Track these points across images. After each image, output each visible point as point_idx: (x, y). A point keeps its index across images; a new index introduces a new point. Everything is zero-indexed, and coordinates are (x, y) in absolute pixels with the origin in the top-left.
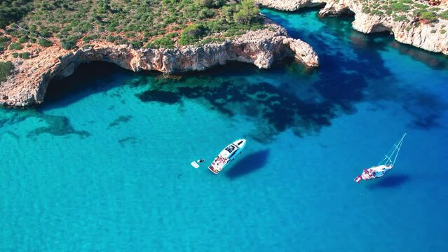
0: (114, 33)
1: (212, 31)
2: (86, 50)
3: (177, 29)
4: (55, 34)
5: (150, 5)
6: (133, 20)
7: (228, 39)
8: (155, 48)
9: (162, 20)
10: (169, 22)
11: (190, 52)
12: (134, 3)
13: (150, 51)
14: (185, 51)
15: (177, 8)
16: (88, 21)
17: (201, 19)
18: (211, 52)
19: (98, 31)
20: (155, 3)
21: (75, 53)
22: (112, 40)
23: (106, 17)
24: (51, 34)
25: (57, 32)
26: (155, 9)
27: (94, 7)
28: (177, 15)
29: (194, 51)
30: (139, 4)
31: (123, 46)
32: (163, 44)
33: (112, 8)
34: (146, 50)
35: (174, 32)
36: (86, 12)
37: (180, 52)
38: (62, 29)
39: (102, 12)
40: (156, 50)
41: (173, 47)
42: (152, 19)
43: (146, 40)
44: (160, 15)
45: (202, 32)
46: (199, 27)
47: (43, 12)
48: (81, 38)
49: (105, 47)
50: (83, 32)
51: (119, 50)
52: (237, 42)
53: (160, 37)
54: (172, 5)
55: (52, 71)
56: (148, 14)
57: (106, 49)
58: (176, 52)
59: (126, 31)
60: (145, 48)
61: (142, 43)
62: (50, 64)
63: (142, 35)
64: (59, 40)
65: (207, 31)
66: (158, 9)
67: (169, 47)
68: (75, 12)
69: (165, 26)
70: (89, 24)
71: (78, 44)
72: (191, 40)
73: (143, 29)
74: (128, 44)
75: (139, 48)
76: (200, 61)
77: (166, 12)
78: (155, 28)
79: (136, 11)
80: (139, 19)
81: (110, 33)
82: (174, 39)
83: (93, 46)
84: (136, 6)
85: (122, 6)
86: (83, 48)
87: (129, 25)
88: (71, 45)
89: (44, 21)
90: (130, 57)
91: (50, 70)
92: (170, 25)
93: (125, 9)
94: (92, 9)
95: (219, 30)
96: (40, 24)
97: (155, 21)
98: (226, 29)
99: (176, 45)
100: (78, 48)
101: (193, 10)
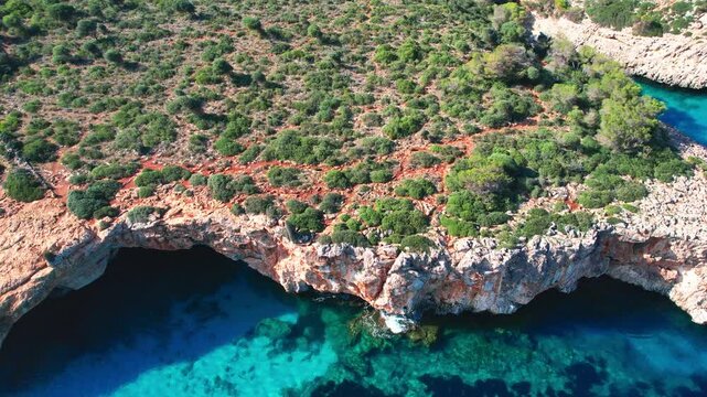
0: (236, 160)
1: (541, 179)
2: (139, 226)
3: (431, 162)
4: (63, 153)
5: (342, 65)
6: (295, 115)
7: (600, 217)
8: (366, 243)
9: (379, 121)
10: (403, 132)
11: (481, 267)
12: (298, 55)
13: (348, 253)
14: (466, 261)
15: (420, 79)
16: (165, 110)
17: (496, 124)
18: (549, 264)
19: (185, 148)
20: (355, 59)
21: (103, 235)
22: (226, 193)
23: (217, 98)
24: (54, 148)
25: (72, 144)
26: (355, 76)
27: (189, 62)
28: (422, 105)
29: (495, 264)
30: (310, 60)
31: (260, 221)
32: (391, 227)
33: (237, 69)
34: (335, 251)
35: (420, 175)
36: (166, 77)
37: (448, 263)
38: (90, 134)
39: (209, 81)
40: (368, 251)
41: (427, 243)
42: (349, 115)
43: (335, 204)
44: (372, 100)
45: (514, 184)
46: (507, 169)
47: (58, 68)
48: (133, 172)
49: (201, 217)
50: (144, 150)
51: (243, 232)
52: (632, 230)
53: (378, 195)
54: (402, 67)
55: (19, 303)
56: (336, 95)
57: (204, 226)
58: (435, 262)
59: (270, 158)
60: (329, 241)
61: (320, 215)
62: (16, 275)
63: (319, 177)
64: (69, 176)
65: (528, 181)
66: (365, 81)
67: (415, 246)
68: (136, 76)
69: (390, 148)
70: (165, 121)
71: (119, 199)
72: (481, 216)
73: (325, 155)
74: (276, 215)
75: (312, 239)
76: (504, 290)
77: (388, 93)
78: (360, 153)
79: (301, 83)
80: (311, 112)
81: (221, 161)
82: (425, 206)
83: (162, 212)
84: (302, 63)
85: (266, 62)
86: (131, 216)
87: (281, 132)
88: (97, 202)
89: (49, 99)
90: (278, 253)
91: (12, 300)
92: (404, 143)
93: (272, 73)
94: (183, 69)
95: (563, 175)
96: (35, 108)
97: (360, 122)
98: (583, 173)
99: (432, 233)
100: (116, 213)
101: (468, 91)
